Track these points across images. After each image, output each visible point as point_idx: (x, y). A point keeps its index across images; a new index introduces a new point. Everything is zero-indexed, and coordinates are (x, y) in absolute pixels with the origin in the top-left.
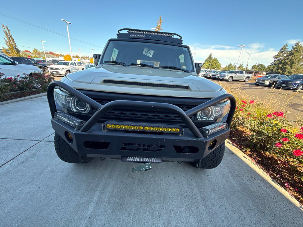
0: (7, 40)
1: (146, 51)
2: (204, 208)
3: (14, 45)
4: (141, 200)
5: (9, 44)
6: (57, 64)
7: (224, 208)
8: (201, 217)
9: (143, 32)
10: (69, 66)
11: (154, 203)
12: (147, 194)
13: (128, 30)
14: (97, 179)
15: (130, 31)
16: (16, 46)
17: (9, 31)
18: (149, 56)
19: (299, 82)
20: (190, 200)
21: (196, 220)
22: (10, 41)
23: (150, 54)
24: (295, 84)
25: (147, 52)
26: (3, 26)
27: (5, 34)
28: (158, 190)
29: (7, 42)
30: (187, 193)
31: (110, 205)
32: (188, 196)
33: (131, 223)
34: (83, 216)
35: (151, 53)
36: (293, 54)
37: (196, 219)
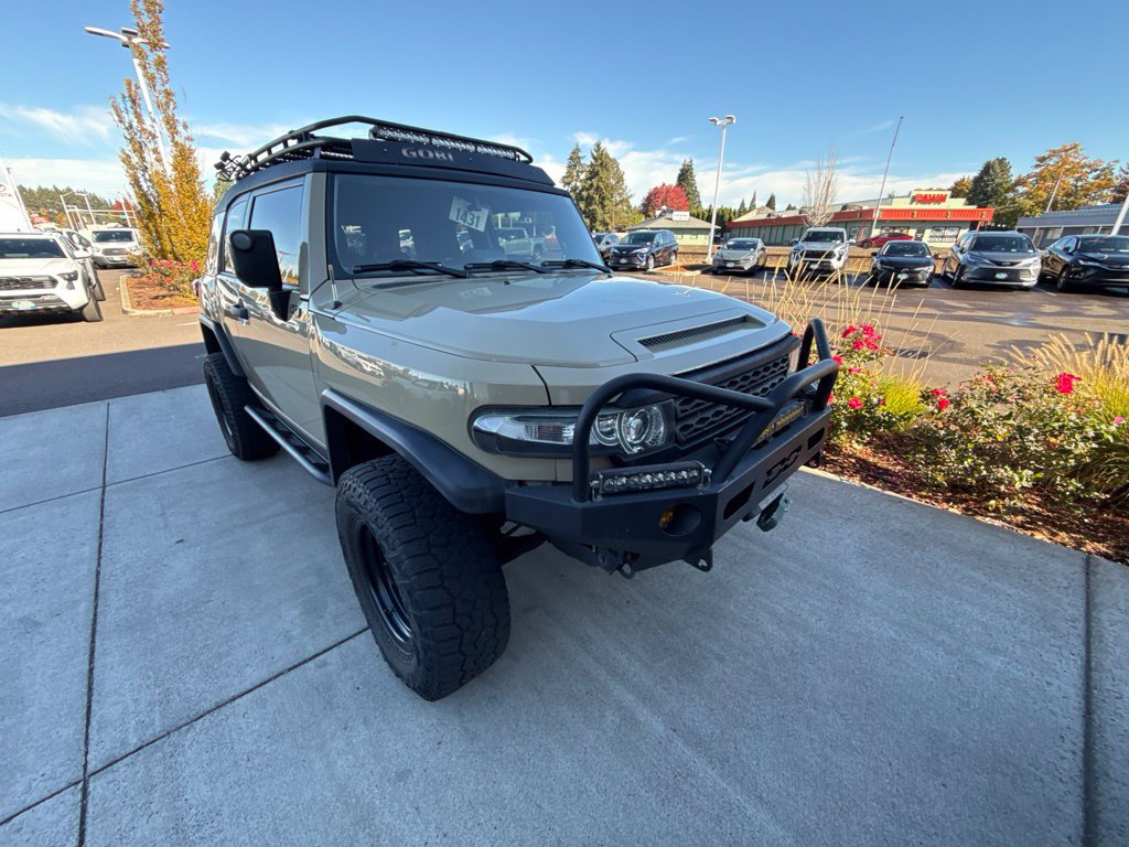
1: (459, 210)
9: (430, 139)
13: (372, 126)
14: (566, 672)
15: (382, 132)
18: (474, 227)
19: (646, 250)
23: (475, 220)
24: (642, 255)
25: (465, 214)
31: (670, 678)
34: (660, 743)
35: (478, 218)
36: (597, 174)
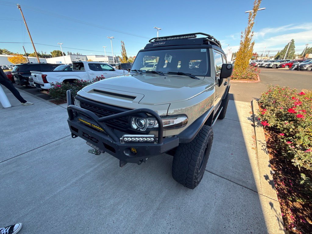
0: (122, 51)
2: (152, 214)
3: (125, 54)
4: (116, 180)
5: (123, 54)
6: (146, 67)
7: (170, 227)
8: (142, 217)
10: (153, 68)
11: (122, 187)
12: (123, 180)
13: (154, 40)
15: (156, 40)
16: (126, 55)
17: (124, 44)
20: (147, 201)
21: (136, 217)
22: (123, 51)
25: (168, 58)
26: (122, 42)
27: (122, 47)
28: (132, 181)
29: (122, 53)
30: (151, 195)
32: (149, 198)
33: (99, 190)
35: (170, 59)
37: (138, 216)
